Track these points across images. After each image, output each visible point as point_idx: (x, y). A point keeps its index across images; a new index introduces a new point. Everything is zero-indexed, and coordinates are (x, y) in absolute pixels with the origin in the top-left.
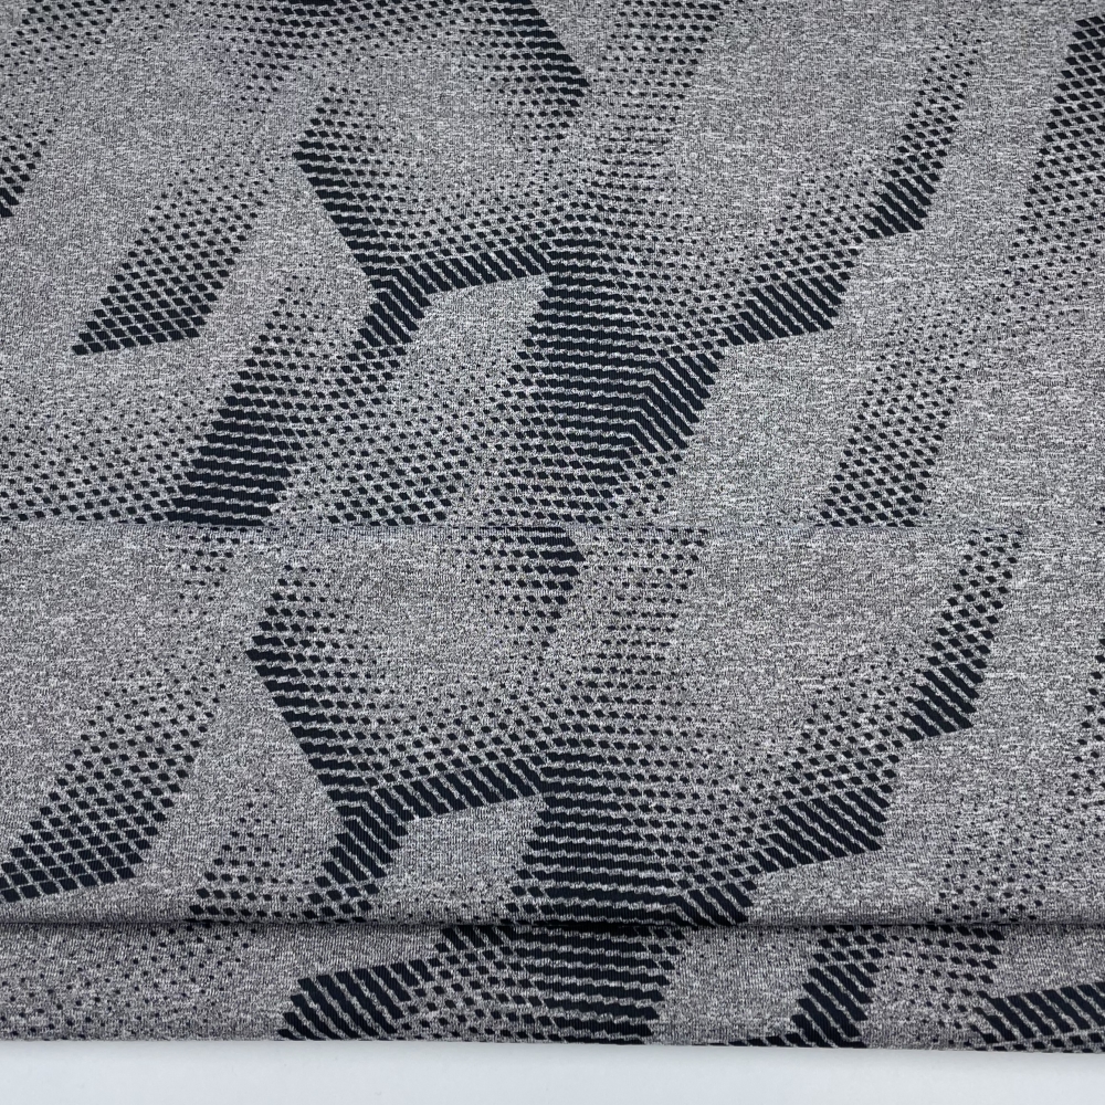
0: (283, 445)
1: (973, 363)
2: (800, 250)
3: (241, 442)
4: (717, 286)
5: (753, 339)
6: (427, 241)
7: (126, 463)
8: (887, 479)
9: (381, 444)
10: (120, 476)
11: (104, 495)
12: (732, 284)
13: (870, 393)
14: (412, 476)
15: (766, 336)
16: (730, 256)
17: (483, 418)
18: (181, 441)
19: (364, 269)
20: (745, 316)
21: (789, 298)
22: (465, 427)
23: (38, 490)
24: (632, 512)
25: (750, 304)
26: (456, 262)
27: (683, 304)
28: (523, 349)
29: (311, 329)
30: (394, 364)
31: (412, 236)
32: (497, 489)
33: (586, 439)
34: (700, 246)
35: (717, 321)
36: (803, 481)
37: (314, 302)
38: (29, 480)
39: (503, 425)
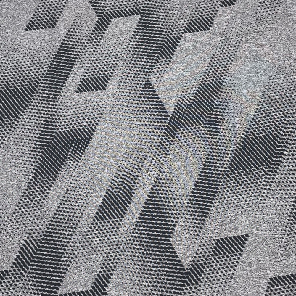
0: (75, 55)
1: (244, 39)
2: (203, 10)
3: (65, 53)
4: (182, 19)
5: (190, 32)
6: (111, 5)
7: (38, 57)
8: (220, 67)
9: (98, 55)
10: (36, 60)
11: (32, 65)
12: (186, 18)
13: (218, 46)
14: (106, 63)
15: (194, 31)
16: (186, 11)
17: (123, 50)
18: (51, 53)
19: (95, 12)
20: (189, 26)
21: (200, 22)
22: (119, 52)
23: (17, 63)
24: (158, 74)
25: (190, 23)
26: (118, 11)
27: (173, 23)
28: (134, 33)
29: (82, 27)
30: (102, 36)
31: (107, 4)
32: (126, 67)
33: (148, 56)
34: (179, 9)
35: (182, 27)
36: (200, 67)
37: (83, 20)
38: (15, 60)
39: (128, 52)
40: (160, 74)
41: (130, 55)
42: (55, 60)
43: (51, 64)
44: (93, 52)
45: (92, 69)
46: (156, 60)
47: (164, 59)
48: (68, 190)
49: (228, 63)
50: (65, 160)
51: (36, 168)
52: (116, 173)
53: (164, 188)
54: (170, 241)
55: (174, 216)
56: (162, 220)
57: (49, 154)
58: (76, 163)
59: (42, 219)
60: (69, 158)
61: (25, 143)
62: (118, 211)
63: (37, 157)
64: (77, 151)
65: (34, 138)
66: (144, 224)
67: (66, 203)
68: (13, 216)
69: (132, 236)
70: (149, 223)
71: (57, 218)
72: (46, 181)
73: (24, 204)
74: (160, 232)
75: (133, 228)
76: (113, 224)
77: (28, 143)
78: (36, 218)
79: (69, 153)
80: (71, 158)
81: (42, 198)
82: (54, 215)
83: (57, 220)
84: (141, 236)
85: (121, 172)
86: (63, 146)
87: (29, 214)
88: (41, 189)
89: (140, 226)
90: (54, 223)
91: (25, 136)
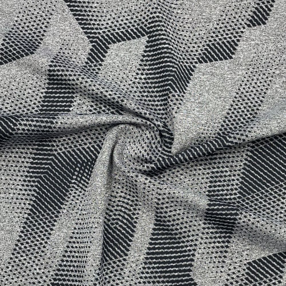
48: (75, 228)
50: (69, 189)
51: (32, 203)
57: (47, 184)
59: (45, 268)
60: (73, 187)
61: (14, 171)
63: (32, 189)
64: (84, 178)
65: (25, 164)
67: (74, 246)
68: (8, 267)
71: (65, 266)
73: (20, 251)
77: (19, 171)
78: (37, 268)
79: (73, 181)
80: (76, 187)
81: (43, 242)
82: (61, 262)
83: (65, 268)
86: (65, 172)
87: (29, 263)
88: (41, 229)
90: (62, 272)
91: (14, 161)
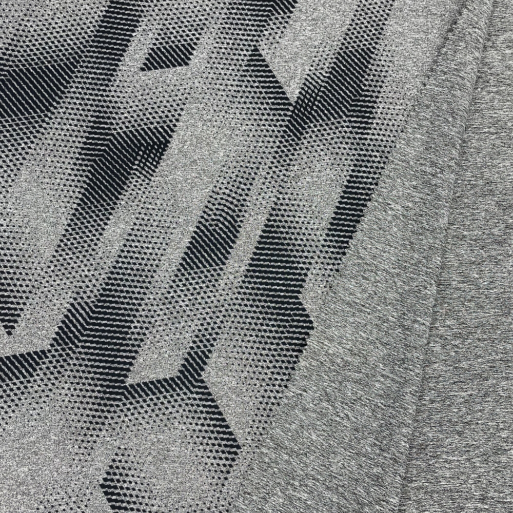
40: (274, 38)
41: (225, 10)
42: (106, 19)
43: (100, 26)
44: (166, 7)
45: (165, 34)
46: (268, 16)
47: (279, 14)
49: (382, 18)
52: (211, 197)
53: (286, 218)
54: (298, 299)
55: (303, 260)
56: (285, 268)
58: (147, 181)
62: (216, 255)
66: (257, 274)
69: (239, 293)
70: (266, 272)
72: (100, 211)
74: (283, 285)
75: (240, 280)
76: (208, 275)
84: (253, 292)
85: (218, 194)
89: (252, 277)
